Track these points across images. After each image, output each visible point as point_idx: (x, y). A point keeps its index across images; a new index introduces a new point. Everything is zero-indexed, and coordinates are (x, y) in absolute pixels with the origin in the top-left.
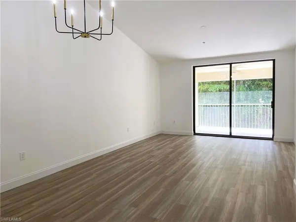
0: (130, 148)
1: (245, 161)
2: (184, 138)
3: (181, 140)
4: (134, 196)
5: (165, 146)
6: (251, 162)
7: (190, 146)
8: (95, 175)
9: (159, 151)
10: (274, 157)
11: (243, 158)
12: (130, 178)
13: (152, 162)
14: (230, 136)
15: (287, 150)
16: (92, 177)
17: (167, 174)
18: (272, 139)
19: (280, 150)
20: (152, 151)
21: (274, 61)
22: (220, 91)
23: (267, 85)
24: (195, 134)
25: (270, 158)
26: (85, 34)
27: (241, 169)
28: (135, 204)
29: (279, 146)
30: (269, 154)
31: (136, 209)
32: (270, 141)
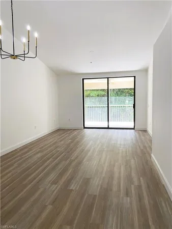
0: (38, 141)
1: (121, 145)
2: (77, 131)
3: (76, 133)
4: (52, 176)
5: (65, 138)
6: (124, 145)
7: (83, 137)
8: (16, 165)
9: (62, 142)
10: (137, 141)
11: (119, 143)
12: (46, 164)
13: (58, 151)
14: (108, 128)
15: (144, 136)
16: (14, 167)
17: (73, 158)
18: (134, 129)
19: (140, 136)
20: (56, 142)
21: (135, 77)
22: (98, 96)
23: (128, 92)
24: (85, 128)
25: (134, 142)
26: (14, 56)
27: (119, 150)
28: (55, 182)
29: (139, 133)
30: (134, 139)
31: (56, 185)
32: (133, 130)
